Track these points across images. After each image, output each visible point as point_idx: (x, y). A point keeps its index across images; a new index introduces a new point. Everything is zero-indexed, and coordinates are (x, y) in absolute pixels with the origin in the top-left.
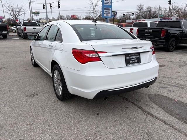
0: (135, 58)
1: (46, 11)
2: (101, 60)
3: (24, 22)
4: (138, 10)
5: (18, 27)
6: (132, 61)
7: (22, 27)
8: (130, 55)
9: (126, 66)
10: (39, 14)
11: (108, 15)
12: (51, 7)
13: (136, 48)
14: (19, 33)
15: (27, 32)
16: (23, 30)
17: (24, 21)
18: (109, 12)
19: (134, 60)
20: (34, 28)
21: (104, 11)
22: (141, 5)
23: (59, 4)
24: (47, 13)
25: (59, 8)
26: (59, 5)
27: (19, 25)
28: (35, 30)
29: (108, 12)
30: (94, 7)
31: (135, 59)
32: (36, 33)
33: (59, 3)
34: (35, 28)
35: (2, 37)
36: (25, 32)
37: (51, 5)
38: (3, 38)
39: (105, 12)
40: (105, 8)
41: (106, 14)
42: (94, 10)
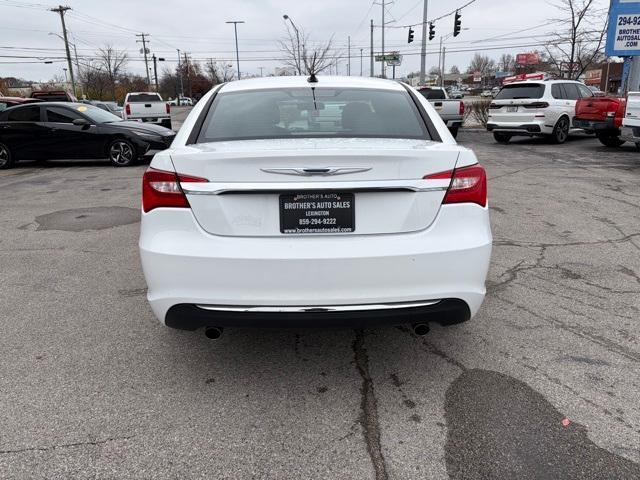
0: (325, 209)
1: (424, 49)
2: (188, 206)
6: (310, 218)
8: (299, 197)
9: (281, 234)
10: (399, 59)
11: (636, 44)
12: (432, 33)
13: (324, 172)
19: (322, 217)
21: (619, 28)
25: (456, 34)
26: (458, 23)
29: (636, 31)
30: (577, 16)
31: (327, 213)
33: (457, 17)
37: (432, 28)
39: (622, 31)
40: (623, 16)
41: (625, 42)
42: (575, 29)
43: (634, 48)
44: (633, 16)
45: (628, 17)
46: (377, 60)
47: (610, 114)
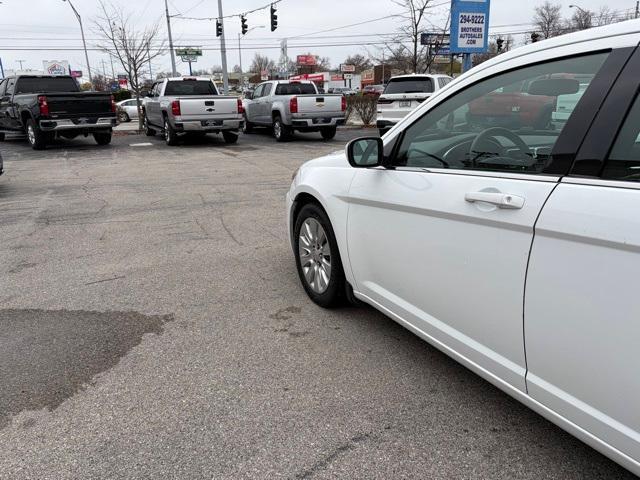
1: (223, 45)
3: (169, 82)
4: (540, 24)
5: (146, 101)
7: (166, 102)
10: (201, 54)
11: (474, 42)
12: (244, 27)
14: (149, 123)
15: (183, 117)
16: (170, 113)
17: (171, 79)
18: (479, 29)
20: (207, 104)
21: (461, 26)
22: (551, 7)
23: (275, 14)
24: (223, 51)
25: (273, 29)
26: (274, 18)
27: (151, 96)
28: (210, 110)
29: (474, 30)
30: (418, 13)
32: (215, 120)
33: (273, 11)
34: (212, 103)
35: (91, 139)
36: (178, 118)
37: (244, 21)
38: (96, 143)
39: (463, 29)
40: (464, 14)
41: (466, 40)
42: (416, 26)
43: (473, 46)
44: (471, 15)
45: (467, 15)
46: (178, 55)
47: (515, 109)
